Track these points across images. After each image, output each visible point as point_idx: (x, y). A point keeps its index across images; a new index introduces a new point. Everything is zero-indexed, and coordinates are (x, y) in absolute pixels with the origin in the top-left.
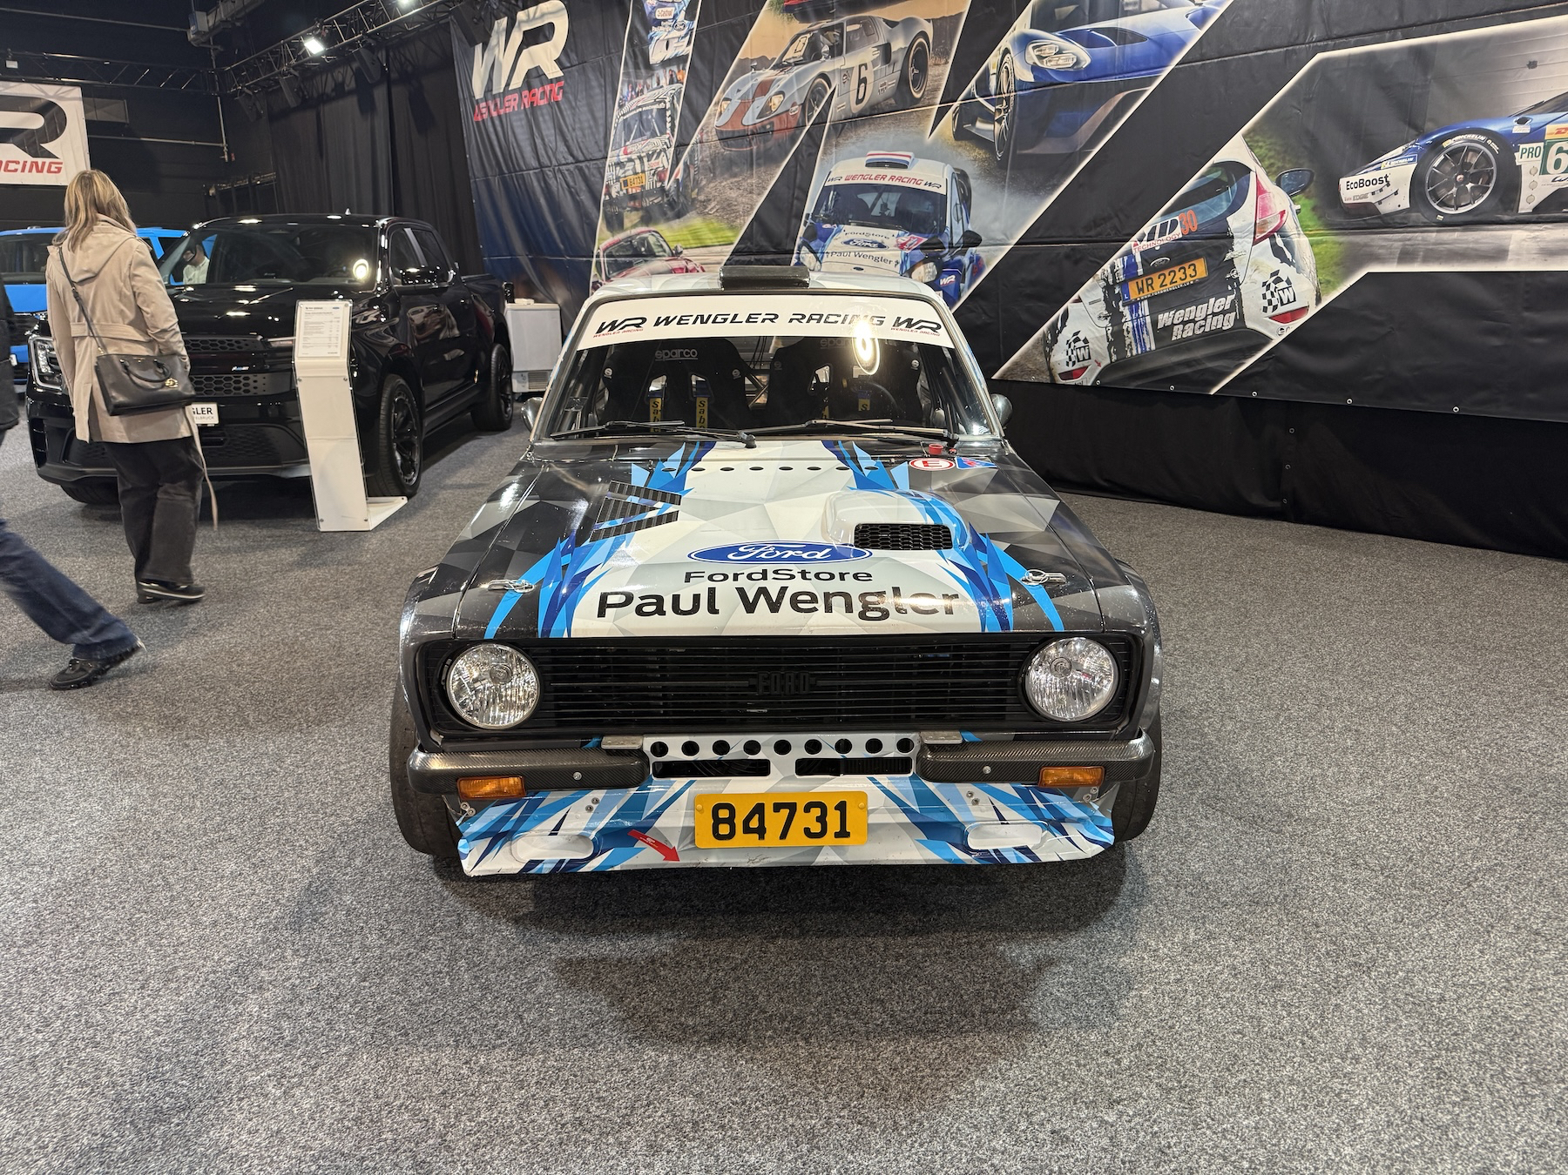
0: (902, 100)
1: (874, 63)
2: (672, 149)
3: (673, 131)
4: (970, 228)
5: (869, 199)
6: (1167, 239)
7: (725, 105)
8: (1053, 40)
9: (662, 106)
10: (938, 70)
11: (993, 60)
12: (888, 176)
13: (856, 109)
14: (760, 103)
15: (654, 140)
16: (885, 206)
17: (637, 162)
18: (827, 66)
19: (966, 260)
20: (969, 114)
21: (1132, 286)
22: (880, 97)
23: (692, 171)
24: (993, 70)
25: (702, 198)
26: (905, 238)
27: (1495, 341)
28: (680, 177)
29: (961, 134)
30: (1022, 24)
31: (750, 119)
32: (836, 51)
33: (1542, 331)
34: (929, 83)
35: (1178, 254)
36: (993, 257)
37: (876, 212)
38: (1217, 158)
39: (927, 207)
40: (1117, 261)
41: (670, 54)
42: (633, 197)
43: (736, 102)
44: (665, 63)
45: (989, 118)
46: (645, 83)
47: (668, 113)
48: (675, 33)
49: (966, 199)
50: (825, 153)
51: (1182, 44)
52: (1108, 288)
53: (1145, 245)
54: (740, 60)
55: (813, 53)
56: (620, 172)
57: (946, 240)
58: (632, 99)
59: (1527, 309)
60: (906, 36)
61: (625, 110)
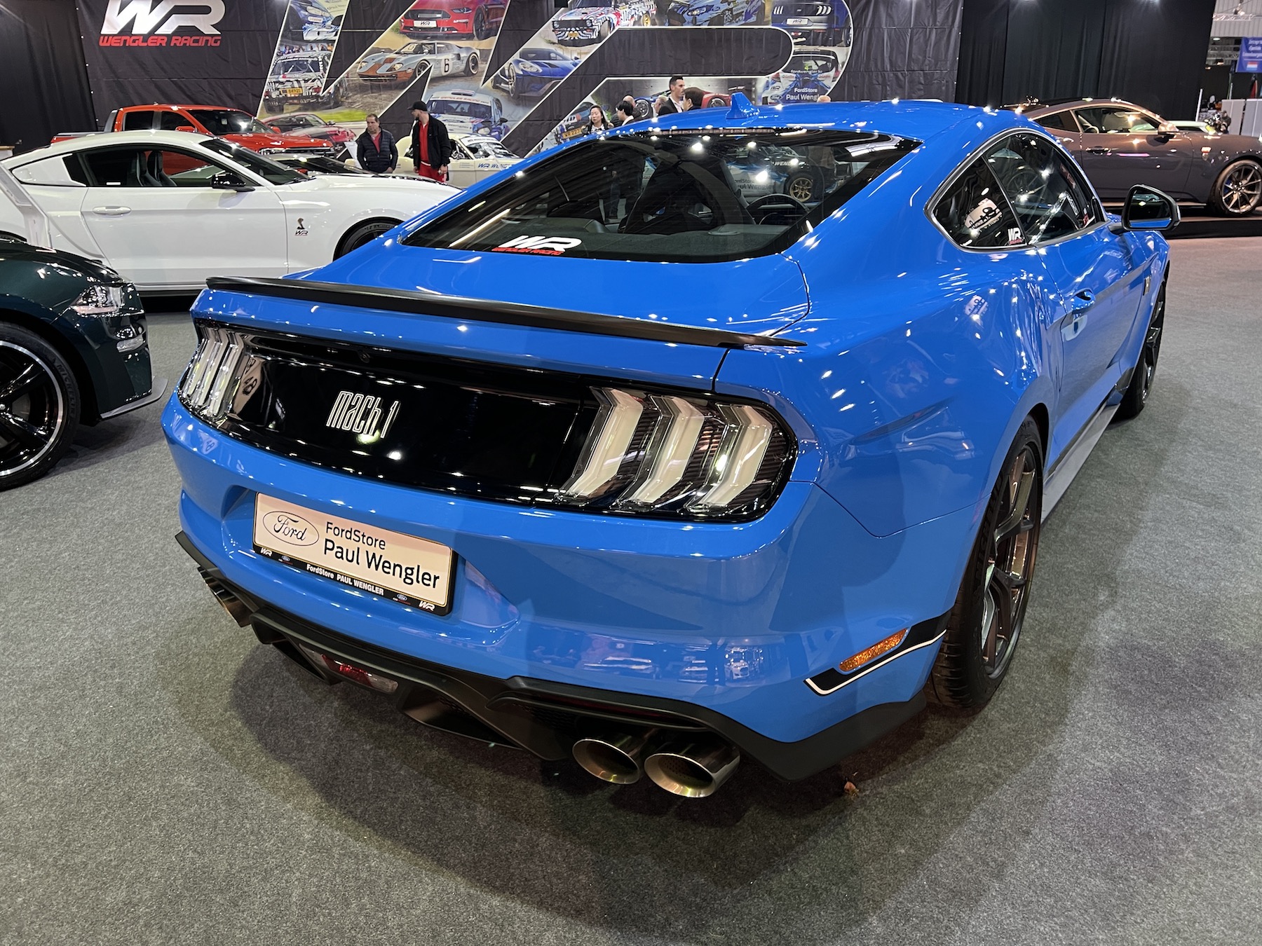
0: (467, 74)
1: (452, 59)
2: (325, 79)
3: (325, 70)
4: (502, 117)
5: (455, 106)
6: (573, 121)
7: (364, 64)
8: (528, 63)
9: (316, 59)
10: (483, 66)
11: (506, 65)
12: (463, 99)
13: (444, 74)
14: (388, 66)
15: (310, 74)
16: (462, 109)
17: (295, 82)
18: (428, 57)
19: (502, 127)
20: (497, 81)
21: (563, 135)
22: (455, 71)
23: (341, 90)
24: (506, 69)
25: (350, 101)
26: (474, 119)
28: (332, 91)
29: (495, 87)
30: (516, 56)
31: (382, 71)
32: (430, 52)
34: (480, 70)
35: (577, 125)
36: (513, 127)
37: (459, 110)
38: (584, 101)
39: (483, 109)
40: (557, 127)
41: (320, 38)
42: (291, 98)
43: (371, 64)
44: (316, 41)
45: (507, 83)
46: (301, 47)
47: (321, 63)
48: (325, 30)
49: (500, 108)
50: (428, 87)
51: (570, 71)
52: (556, 135)
53: (566, 123)
54: (373, 48)
55: (419, 50)
56: (280, 86)
57: (492, 120)
58: (289, 53)
60: (467, 53)
61: (282, 58)
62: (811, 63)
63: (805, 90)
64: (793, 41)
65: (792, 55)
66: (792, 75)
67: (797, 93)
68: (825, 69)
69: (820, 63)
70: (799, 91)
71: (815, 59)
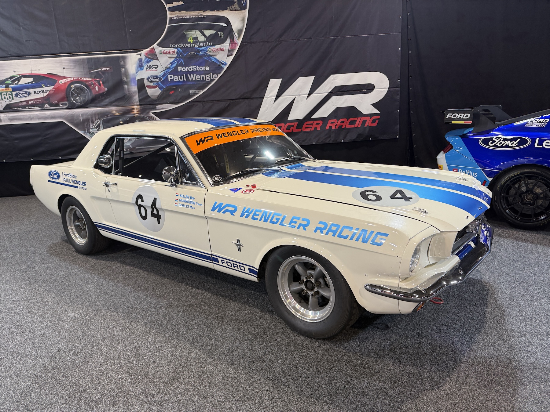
27: (7, 143)
33: (17, 139)
59: (11, 134)
62: (196, 33)
63: (191, 68)
64: (167, 7)
65: (167, 25)
66: (172, 51)
67: (181, 74)
68: (214, 40)
69: (208, 33)
70: (185, 69)
71: (201, 29)
